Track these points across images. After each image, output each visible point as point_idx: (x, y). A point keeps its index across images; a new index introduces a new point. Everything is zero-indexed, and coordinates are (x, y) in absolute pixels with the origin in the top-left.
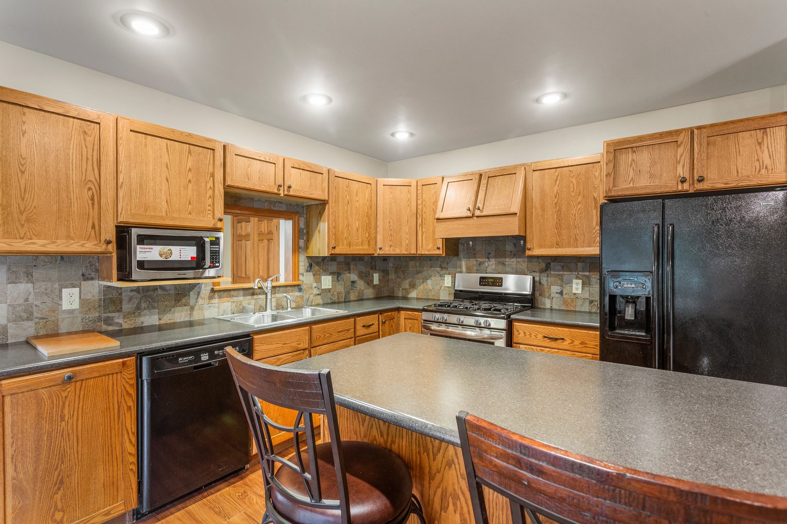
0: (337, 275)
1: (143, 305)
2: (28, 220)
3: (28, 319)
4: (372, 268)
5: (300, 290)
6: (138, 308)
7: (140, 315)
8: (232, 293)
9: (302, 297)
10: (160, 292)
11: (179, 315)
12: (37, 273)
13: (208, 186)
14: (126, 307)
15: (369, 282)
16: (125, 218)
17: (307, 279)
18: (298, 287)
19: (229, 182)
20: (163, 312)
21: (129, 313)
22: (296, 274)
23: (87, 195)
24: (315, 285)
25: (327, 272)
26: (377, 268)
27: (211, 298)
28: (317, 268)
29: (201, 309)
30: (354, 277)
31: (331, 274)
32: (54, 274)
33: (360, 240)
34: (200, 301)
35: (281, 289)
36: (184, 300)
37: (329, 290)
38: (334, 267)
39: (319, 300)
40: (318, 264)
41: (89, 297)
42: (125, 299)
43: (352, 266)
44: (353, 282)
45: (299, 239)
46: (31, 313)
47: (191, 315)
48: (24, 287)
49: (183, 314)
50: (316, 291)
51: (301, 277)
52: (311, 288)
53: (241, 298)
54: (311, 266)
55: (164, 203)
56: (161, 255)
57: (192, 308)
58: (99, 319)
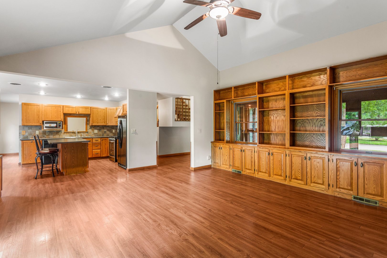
0: (99, 130)
1: (50, 134)
2: (29, 121)
3: (31, 135)
4: (112, 128)
5: (88, 133)
6: (49, 134)
7: (49, 136)
8: (69, 133)
9: (88, 134)
10: (53, 132)
11: (57, 137)
12: (32, 128)
13: (60, 113)
14: (47, 134)
15: (112, 132)
16: (43, 120)
17: (90, 131)
18: (87, 132)
19: (64, 112)
20: (54, 136)
21: (47, 135)
22: (86, 129)
23: (37, 117)
24: (92, 132)
25: (96, 129)
26: (114, 128)
27: (64, 133)
28: (93, 128)
29: (62, 135)
30: (105, 130)
31: (97, 130)
32: (35, 128)
33: (101, 122)
34: (62, 134)
35: (82, 133)
36: (58, 134)
37: (97, 133)
38: (98, 128)
39: (94, 135)
40: (93, 127)
41: (40, 132)
42: (47, 133)
43: (105, 128)
44: (105, 132)
45: (87, 122)
46: (31, 134)
47: (60, 136)
48: (30, 130)
49: (58, 136)
50: (92, 133)
51: (88, 130)
52: (91, 133)
53: (71, 134)
54: (91, 128)
55: (51, 117)
56: (49, 125)
57: (60, 135)
58: (42, 136)
